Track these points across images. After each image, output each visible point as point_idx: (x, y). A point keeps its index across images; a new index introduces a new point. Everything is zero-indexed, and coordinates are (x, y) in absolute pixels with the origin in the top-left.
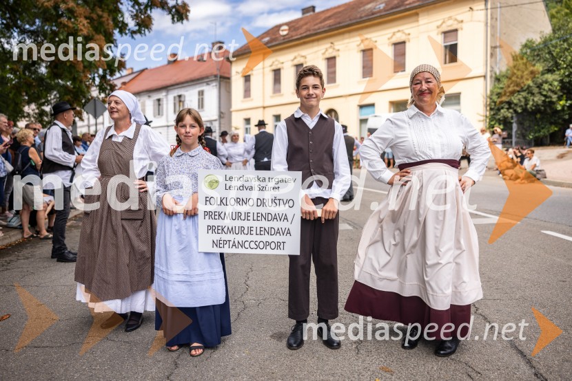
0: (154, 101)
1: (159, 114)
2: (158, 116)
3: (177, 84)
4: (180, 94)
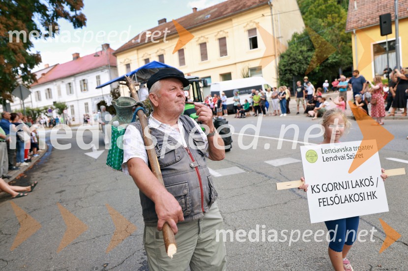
0: (66, 84)
1: (71, 93)
2: (70, 94)
3: (81, 72)
4: (84, 79)
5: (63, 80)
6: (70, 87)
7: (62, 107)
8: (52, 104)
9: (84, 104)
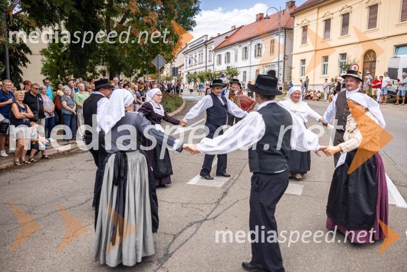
0: (243, 49)
2: (245, 60)
4: (259, 43)
5: (240, 45)
6: (246, 51)
7: (232, 73)
8: (226, 69)
9: (255, 71)
